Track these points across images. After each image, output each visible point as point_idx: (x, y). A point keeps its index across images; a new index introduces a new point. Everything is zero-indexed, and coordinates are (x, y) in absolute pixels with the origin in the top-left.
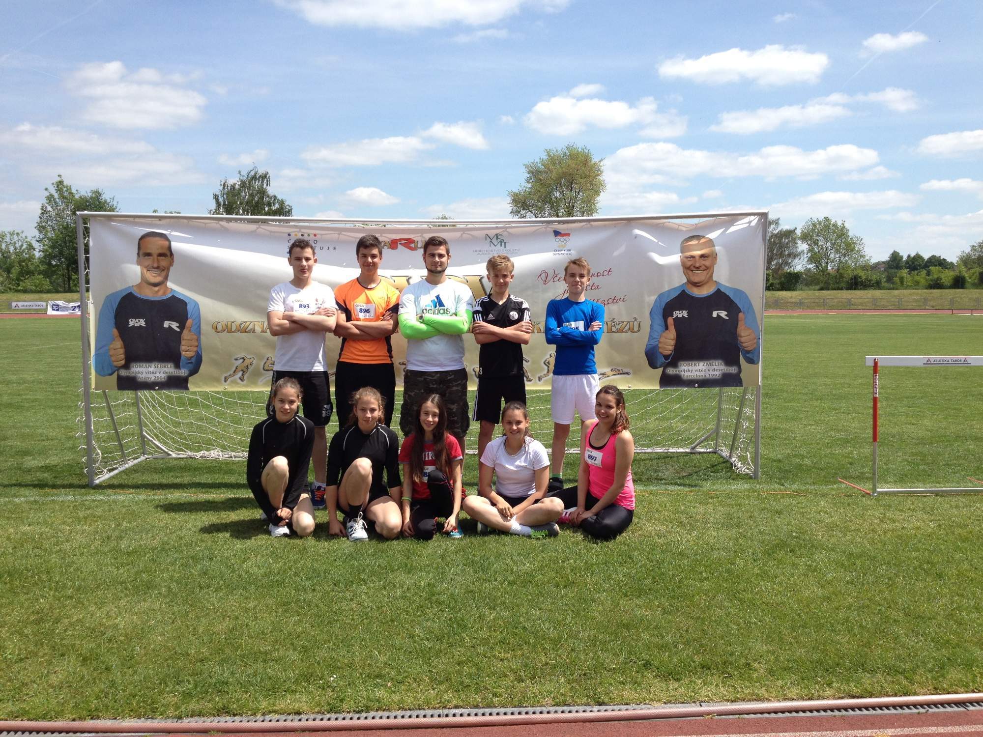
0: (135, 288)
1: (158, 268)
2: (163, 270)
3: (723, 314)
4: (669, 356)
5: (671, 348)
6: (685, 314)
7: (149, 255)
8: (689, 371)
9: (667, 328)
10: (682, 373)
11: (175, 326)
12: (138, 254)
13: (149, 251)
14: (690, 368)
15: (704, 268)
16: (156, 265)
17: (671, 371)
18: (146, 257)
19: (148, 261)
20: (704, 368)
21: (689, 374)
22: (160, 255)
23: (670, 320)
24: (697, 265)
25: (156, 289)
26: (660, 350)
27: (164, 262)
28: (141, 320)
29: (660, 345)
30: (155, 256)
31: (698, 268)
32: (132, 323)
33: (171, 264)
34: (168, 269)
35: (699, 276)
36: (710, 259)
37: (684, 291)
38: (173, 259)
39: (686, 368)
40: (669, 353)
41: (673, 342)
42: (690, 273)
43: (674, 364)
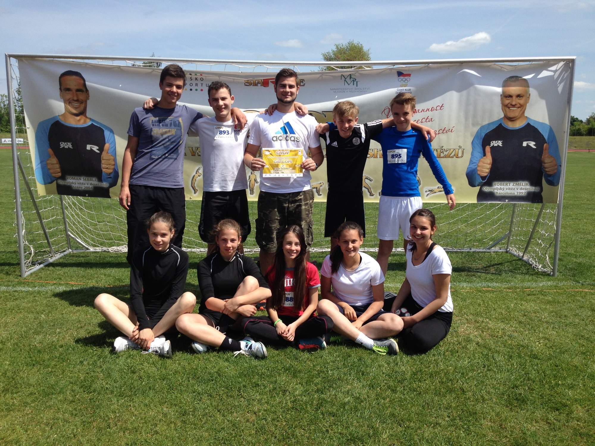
0: (61, 118)
1: (77, 101)
2: (82, 103)
3: (532, 144)
4: (486, 177)
5: (488, 171)
6: (500, 143)
7: (68, 90)
8: (501, 189)
9: (485, 155)
10: (496, 191)
11: (95, 148)
12: (60, 89)
13: (68, 87)
14: (502, 187)
15: (518, 105)
16: (75, 98)
17: (486, 189)
18: (67, 92)
19: (69, 96)
20: (514, 187)
21: (501, 191)
22: (78, 90)
23: (488, 149)
24: (514, 103)
25: (78, 118)
26: (479, 173)
27: (82, 97)
28: (69, 143)
29: (478, 168)
30: (74, 91)
31: (514, 106)
32: (63, 145)
33: (88, 97)
34: (86, 102)
35: (514, 112)
36: (524, 98)
37: (501, 124)
38: (88, 94)
39: (499, 187)
40: (486, 174)
41: (489, 166)
42: (507, 109)
43: (489, 183)
